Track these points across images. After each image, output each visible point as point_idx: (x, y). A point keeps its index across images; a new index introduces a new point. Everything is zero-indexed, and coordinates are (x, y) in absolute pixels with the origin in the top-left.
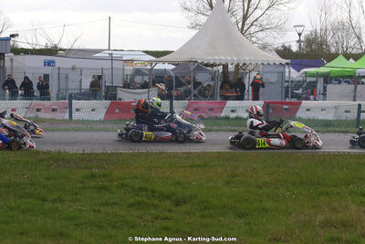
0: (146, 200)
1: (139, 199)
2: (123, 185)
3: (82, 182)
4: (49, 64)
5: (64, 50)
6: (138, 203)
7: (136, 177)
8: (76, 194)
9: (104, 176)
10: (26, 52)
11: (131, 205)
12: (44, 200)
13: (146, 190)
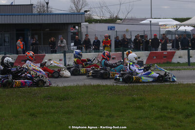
0: (166, 115)
1: (162, 114)
2: (152, 106)
3: (126, 104)
4: (111, 29)
5: (121, 20)
6: (161, 117)
7: (161, 100)
8: (122, 112)
9: (141, 100)
10: (96, 21)
11: (156, 118)
12: (101, 116)
13: (167, 108)
